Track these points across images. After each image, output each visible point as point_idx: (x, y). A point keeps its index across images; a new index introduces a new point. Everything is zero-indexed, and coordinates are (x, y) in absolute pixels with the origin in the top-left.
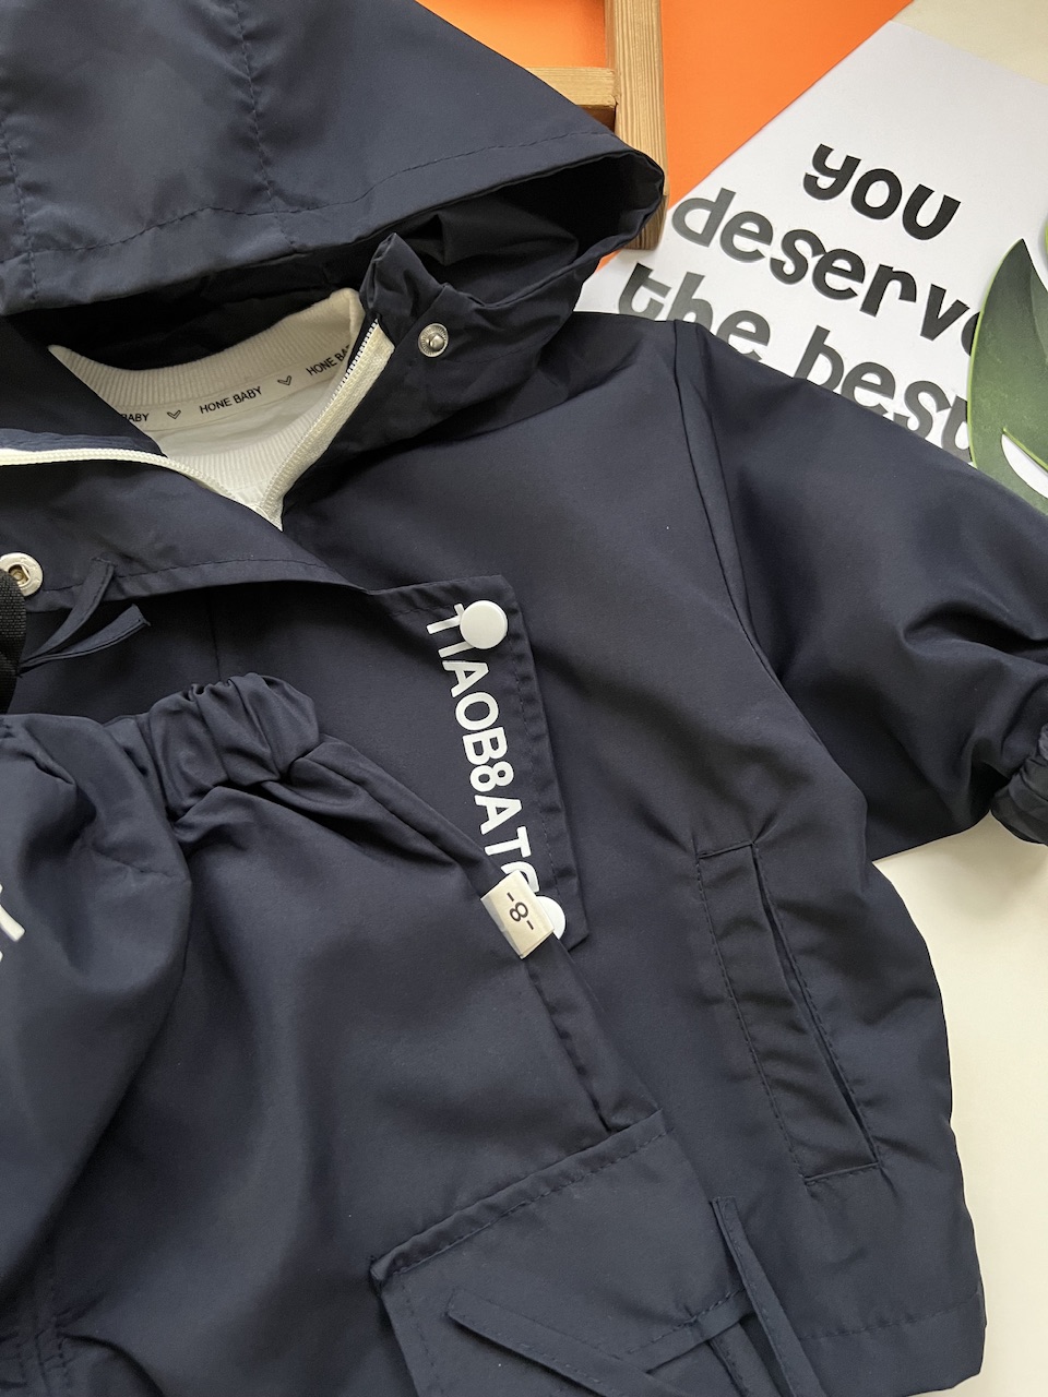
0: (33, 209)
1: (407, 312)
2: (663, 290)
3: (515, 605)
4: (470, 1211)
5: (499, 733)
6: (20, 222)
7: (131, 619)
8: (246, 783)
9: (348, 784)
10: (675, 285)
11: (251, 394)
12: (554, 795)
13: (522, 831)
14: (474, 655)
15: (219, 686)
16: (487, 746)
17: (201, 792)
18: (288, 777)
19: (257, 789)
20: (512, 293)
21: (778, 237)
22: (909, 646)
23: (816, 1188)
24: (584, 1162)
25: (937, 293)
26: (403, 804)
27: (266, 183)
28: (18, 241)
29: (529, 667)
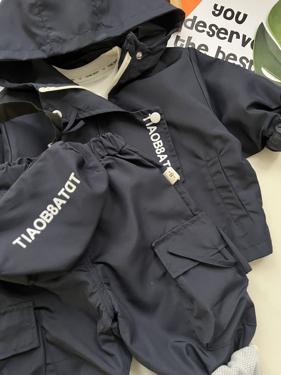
0: (51, 33)
1: (134, 49)
2: (184, 41)
3: (162, 112)
4: (169, 233)
5: (161, 141)
6: (48, 36)
7: (81, 123)
8: (112, 155)
9: (133, 153)
10: (186, 40)
11: (96, 73)
12: (174, 153)
13: (168, 161)
14: (154, 125)
15: (103, 135)
16: (158, 144)
17: (103, 157)
18: (120, 153)
19: (114, 155)
20: (154, 44)
21: (208, 26)
22: (247, 111)
23: (237, 223)
24: (190, 222)
25: (244, 36)
26: (145, 156)
27: (100, 23)
28: (48, 41)
29: (166, 126)
